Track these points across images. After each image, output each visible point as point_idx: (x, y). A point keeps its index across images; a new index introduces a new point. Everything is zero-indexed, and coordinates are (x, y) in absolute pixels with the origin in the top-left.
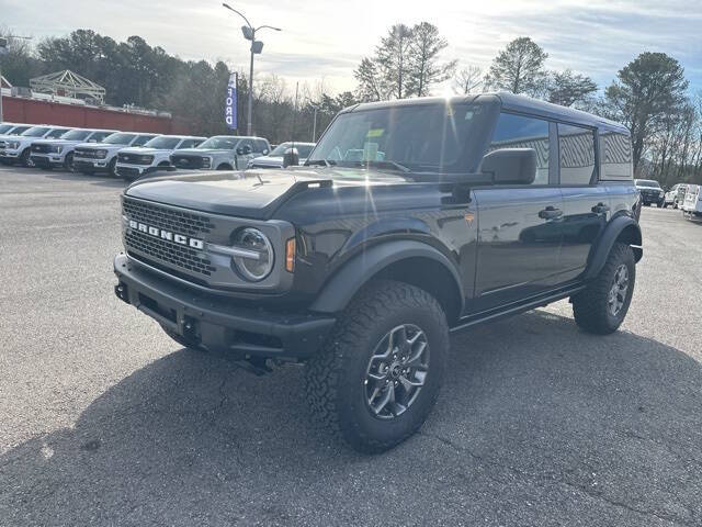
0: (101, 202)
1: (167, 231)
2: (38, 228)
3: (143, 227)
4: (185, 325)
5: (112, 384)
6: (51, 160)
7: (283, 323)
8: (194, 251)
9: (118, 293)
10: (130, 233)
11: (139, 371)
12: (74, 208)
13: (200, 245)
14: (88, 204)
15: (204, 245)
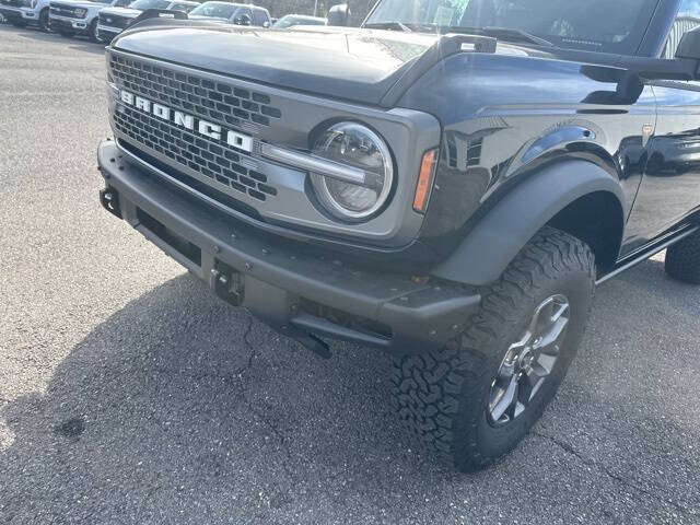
0: (81, 69)
1: (185, 113)
2: (7, 94)
3: (143, 104)
4: (219, 276)
5: (98, 321)
6: (24, 16)
7: (397, 301)
8: (234, 154)
9: (105, 203)
10: (122, 111)
11: (133, 302)
12: (49, 73)
13: (247, 144)
14: (65, 69)
15: (254, 145)
